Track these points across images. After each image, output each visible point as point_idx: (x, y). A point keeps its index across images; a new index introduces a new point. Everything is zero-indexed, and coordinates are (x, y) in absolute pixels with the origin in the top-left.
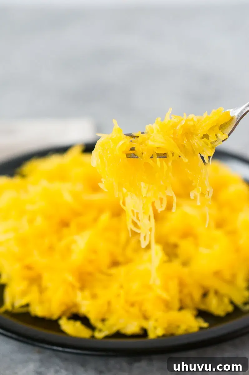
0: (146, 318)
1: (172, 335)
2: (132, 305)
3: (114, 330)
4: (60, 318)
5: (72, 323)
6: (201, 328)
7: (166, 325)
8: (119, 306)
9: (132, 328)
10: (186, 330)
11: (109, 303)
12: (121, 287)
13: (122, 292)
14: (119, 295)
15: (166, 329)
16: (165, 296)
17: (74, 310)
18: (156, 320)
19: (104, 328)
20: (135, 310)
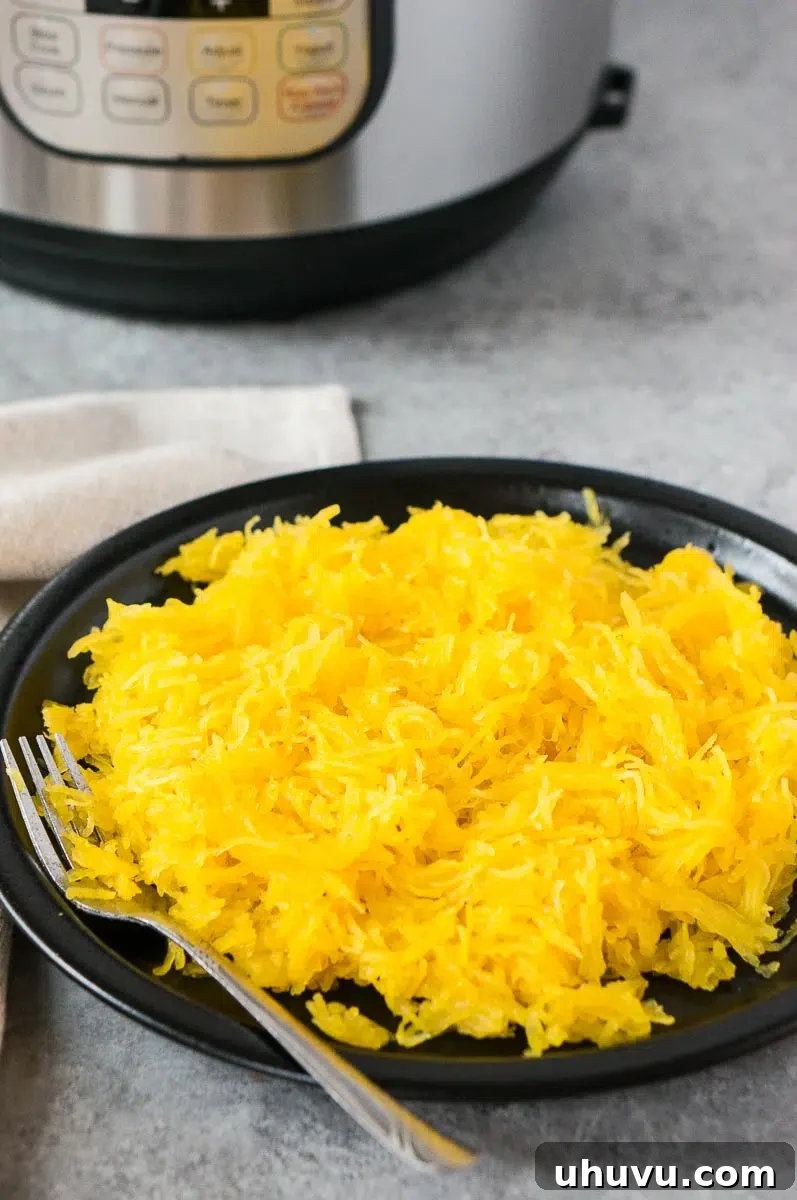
0: (523, 1002)
1: (588, 1044)
2: (487, 967)
3: (443, 1026)
4: (308, 994)
5: (336, 1007)
6: (657, 1028)
7: (569, 1020)
8: (455, 966)
9: (488, 1023)
10: (622, 1032)
11: (431, 958)
12: (461, 916)
13: (463, 933)
14: (455, 940)
15: (571, 1031)
16: (568, 945)
17: (343, 973)
18: (547, 1008)
19: (418, 1023)
20: (495, 980)
